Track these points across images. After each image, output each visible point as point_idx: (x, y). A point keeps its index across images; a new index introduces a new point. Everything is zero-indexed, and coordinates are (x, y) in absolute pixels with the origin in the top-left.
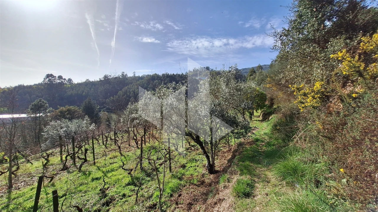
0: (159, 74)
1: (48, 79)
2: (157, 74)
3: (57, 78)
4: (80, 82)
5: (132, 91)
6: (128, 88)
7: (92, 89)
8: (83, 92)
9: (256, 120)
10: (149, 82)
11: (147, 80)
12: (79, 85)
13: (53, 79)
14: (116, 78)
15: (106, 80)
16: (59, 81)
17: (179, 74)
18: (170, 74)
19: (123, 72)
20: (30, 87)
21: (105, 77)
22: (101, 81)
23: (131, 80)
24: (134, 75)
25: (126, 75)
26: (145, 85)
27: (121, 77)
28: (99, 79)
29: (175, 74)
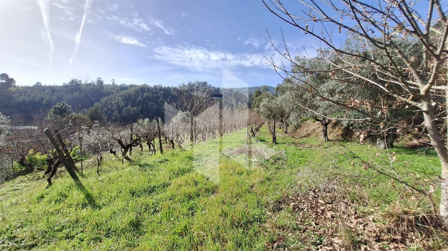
0: (150, 86)
2: (147, 85)
5: (115, 103)
6: (108, 99)
10: (137, 94)
11: (134, 91)
14: (90, 84)
15: (74, 86)
18: (163, 87)
19: (99, 78)
21: (73, 82)
22: (66, 86)
23: (111, 89)
27: (96, 84)
28: (64, 84)
29: (170, 87)
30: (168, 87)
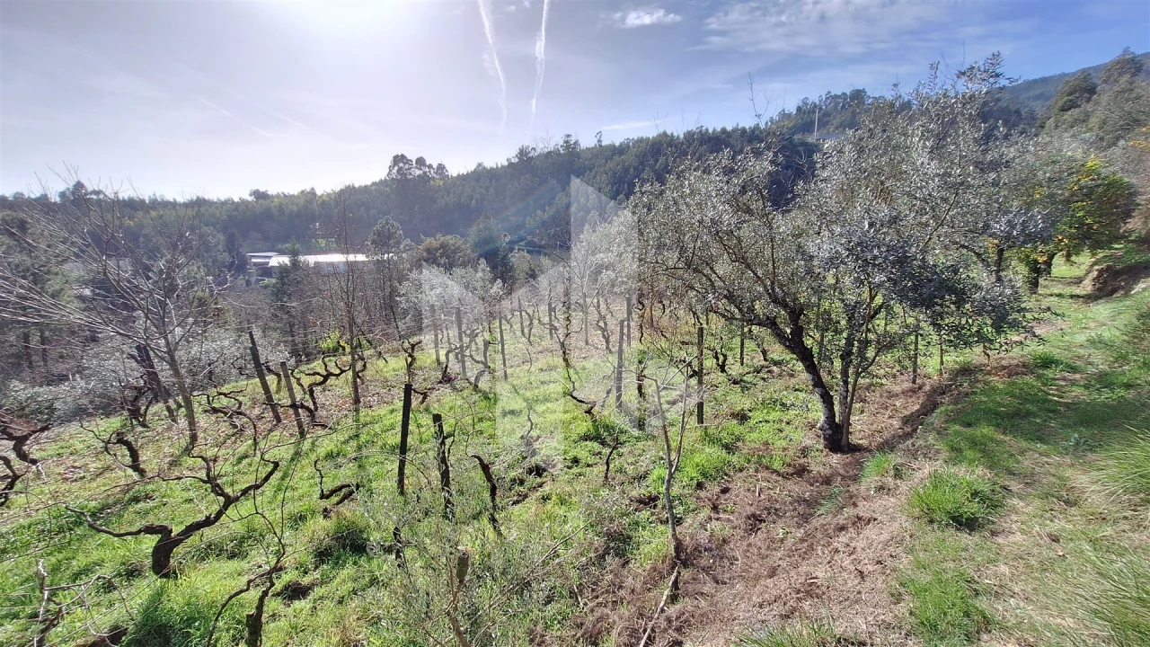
0: (675, 134)
1: (396, 168)
2: (669, 133)
3: (414, 163)
4: (464, 171)
7: (492, 190)
8: (471, 198)
9: (1060, 295)
10: (642, 163)
11: (636, 156)
12: (463, 178)
13: (407, 167)
14: (549, 153)
15: (525, 162)
16: (418, 172)
17: (744, 130)
18: (710, 131)
19: (568, 136)
20: (365, 189)
21: (522, 153)
22: (511, 165)
23: (591, 159)
24: (599, 141)
25: (576, 143)
26: (632, 170)
27: (562, 152)
28: (508, 160)
29: (729, 128)
30: (724, 130)
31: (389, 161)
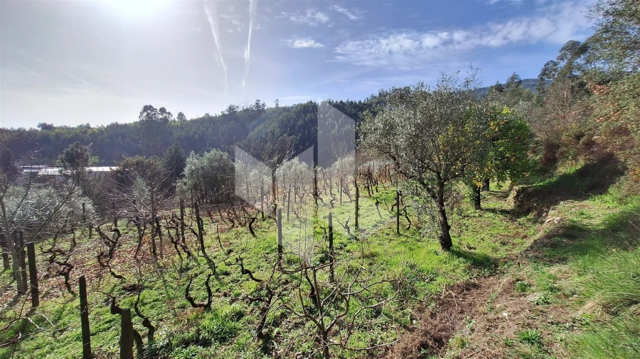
0: (317, 103)
1: (145, 114)
2: (313, 102)
3: (158, 110)
7: (210, 129)
8: (196, 133)
10: (298, 117)
11: (295, 113)
12: (193, 122)
13: (153, 113)
14: (247, 110)
15: (232, 114)
16: (160, 117)
17: (352, 102)
18: (335, 102)
19: (258, 100)
21: (231, 109)
22: (224, 115)
23: (270, 114)
24: (277, 104)
25: (263, 105)
26: (292, 120)
27: (255, 109)
28: (222, 112)
29: (344, 101)
30: (341, 102)
31: (141, 109)
